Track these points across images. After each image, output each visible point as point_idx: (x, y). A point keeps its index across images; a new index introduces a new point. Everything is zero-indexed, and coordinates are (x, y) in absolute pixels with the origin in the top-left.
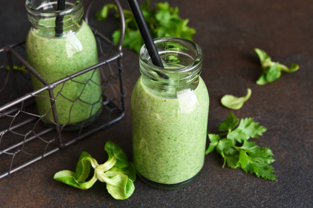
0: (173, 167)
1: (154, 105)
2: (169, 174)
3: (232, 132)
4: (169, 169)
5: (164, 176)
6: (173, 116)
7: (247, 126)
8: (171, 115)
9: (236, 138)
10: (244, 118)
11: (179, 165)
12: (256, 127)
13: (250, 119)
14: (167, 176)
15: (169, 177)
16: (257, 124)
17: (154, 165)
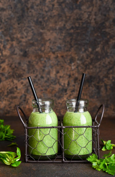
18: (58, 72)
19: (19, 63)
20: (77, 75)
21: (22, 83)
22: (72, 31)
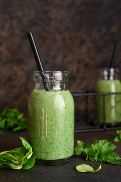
0: (51, 144)
1: (39, 96)
2: (48, 150)
3: (94, 146)
4: (48, 146)
5: (45, 153)
6: (50, 101)
7: (104, 144)
8: (49, 101)
9: (96, 150)
10: (102, 140)
11: (54, 143)
12: (109, 145)
13: (105, 140)
14: (47, 152)
15: (48, 153)
16: (110, 143)
17: (39, 144)
18: (65, 56)
19: (20, 47)
20: (87, 60)
21: (23, 69)
22: (82, 8)
